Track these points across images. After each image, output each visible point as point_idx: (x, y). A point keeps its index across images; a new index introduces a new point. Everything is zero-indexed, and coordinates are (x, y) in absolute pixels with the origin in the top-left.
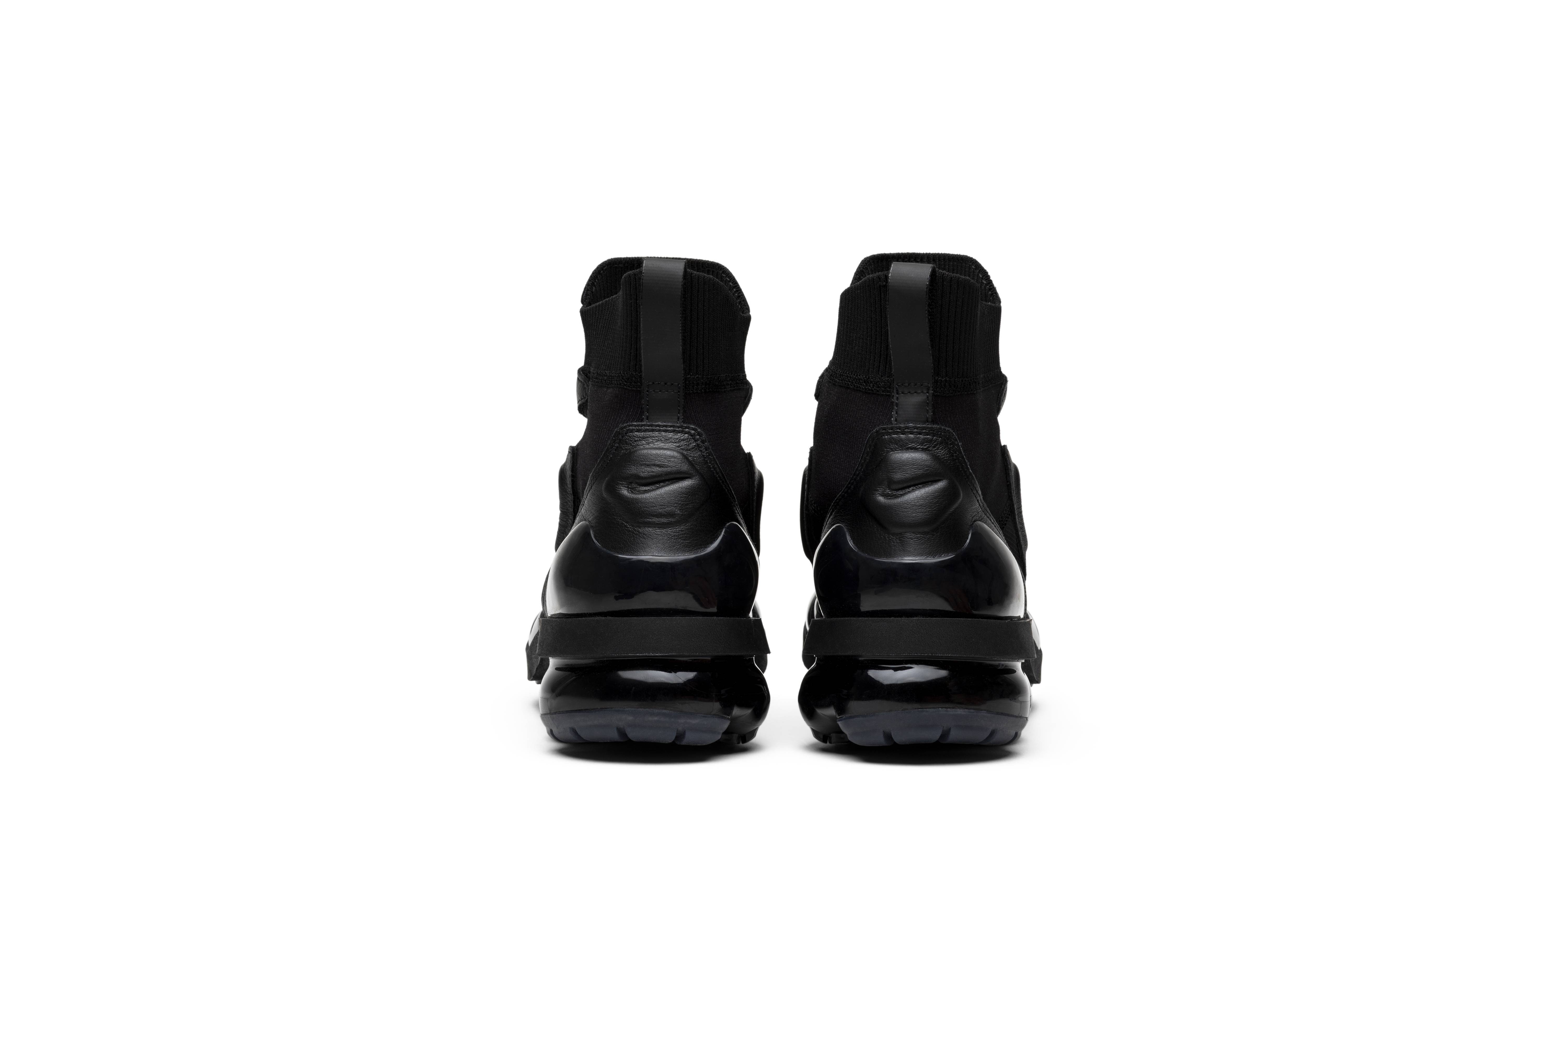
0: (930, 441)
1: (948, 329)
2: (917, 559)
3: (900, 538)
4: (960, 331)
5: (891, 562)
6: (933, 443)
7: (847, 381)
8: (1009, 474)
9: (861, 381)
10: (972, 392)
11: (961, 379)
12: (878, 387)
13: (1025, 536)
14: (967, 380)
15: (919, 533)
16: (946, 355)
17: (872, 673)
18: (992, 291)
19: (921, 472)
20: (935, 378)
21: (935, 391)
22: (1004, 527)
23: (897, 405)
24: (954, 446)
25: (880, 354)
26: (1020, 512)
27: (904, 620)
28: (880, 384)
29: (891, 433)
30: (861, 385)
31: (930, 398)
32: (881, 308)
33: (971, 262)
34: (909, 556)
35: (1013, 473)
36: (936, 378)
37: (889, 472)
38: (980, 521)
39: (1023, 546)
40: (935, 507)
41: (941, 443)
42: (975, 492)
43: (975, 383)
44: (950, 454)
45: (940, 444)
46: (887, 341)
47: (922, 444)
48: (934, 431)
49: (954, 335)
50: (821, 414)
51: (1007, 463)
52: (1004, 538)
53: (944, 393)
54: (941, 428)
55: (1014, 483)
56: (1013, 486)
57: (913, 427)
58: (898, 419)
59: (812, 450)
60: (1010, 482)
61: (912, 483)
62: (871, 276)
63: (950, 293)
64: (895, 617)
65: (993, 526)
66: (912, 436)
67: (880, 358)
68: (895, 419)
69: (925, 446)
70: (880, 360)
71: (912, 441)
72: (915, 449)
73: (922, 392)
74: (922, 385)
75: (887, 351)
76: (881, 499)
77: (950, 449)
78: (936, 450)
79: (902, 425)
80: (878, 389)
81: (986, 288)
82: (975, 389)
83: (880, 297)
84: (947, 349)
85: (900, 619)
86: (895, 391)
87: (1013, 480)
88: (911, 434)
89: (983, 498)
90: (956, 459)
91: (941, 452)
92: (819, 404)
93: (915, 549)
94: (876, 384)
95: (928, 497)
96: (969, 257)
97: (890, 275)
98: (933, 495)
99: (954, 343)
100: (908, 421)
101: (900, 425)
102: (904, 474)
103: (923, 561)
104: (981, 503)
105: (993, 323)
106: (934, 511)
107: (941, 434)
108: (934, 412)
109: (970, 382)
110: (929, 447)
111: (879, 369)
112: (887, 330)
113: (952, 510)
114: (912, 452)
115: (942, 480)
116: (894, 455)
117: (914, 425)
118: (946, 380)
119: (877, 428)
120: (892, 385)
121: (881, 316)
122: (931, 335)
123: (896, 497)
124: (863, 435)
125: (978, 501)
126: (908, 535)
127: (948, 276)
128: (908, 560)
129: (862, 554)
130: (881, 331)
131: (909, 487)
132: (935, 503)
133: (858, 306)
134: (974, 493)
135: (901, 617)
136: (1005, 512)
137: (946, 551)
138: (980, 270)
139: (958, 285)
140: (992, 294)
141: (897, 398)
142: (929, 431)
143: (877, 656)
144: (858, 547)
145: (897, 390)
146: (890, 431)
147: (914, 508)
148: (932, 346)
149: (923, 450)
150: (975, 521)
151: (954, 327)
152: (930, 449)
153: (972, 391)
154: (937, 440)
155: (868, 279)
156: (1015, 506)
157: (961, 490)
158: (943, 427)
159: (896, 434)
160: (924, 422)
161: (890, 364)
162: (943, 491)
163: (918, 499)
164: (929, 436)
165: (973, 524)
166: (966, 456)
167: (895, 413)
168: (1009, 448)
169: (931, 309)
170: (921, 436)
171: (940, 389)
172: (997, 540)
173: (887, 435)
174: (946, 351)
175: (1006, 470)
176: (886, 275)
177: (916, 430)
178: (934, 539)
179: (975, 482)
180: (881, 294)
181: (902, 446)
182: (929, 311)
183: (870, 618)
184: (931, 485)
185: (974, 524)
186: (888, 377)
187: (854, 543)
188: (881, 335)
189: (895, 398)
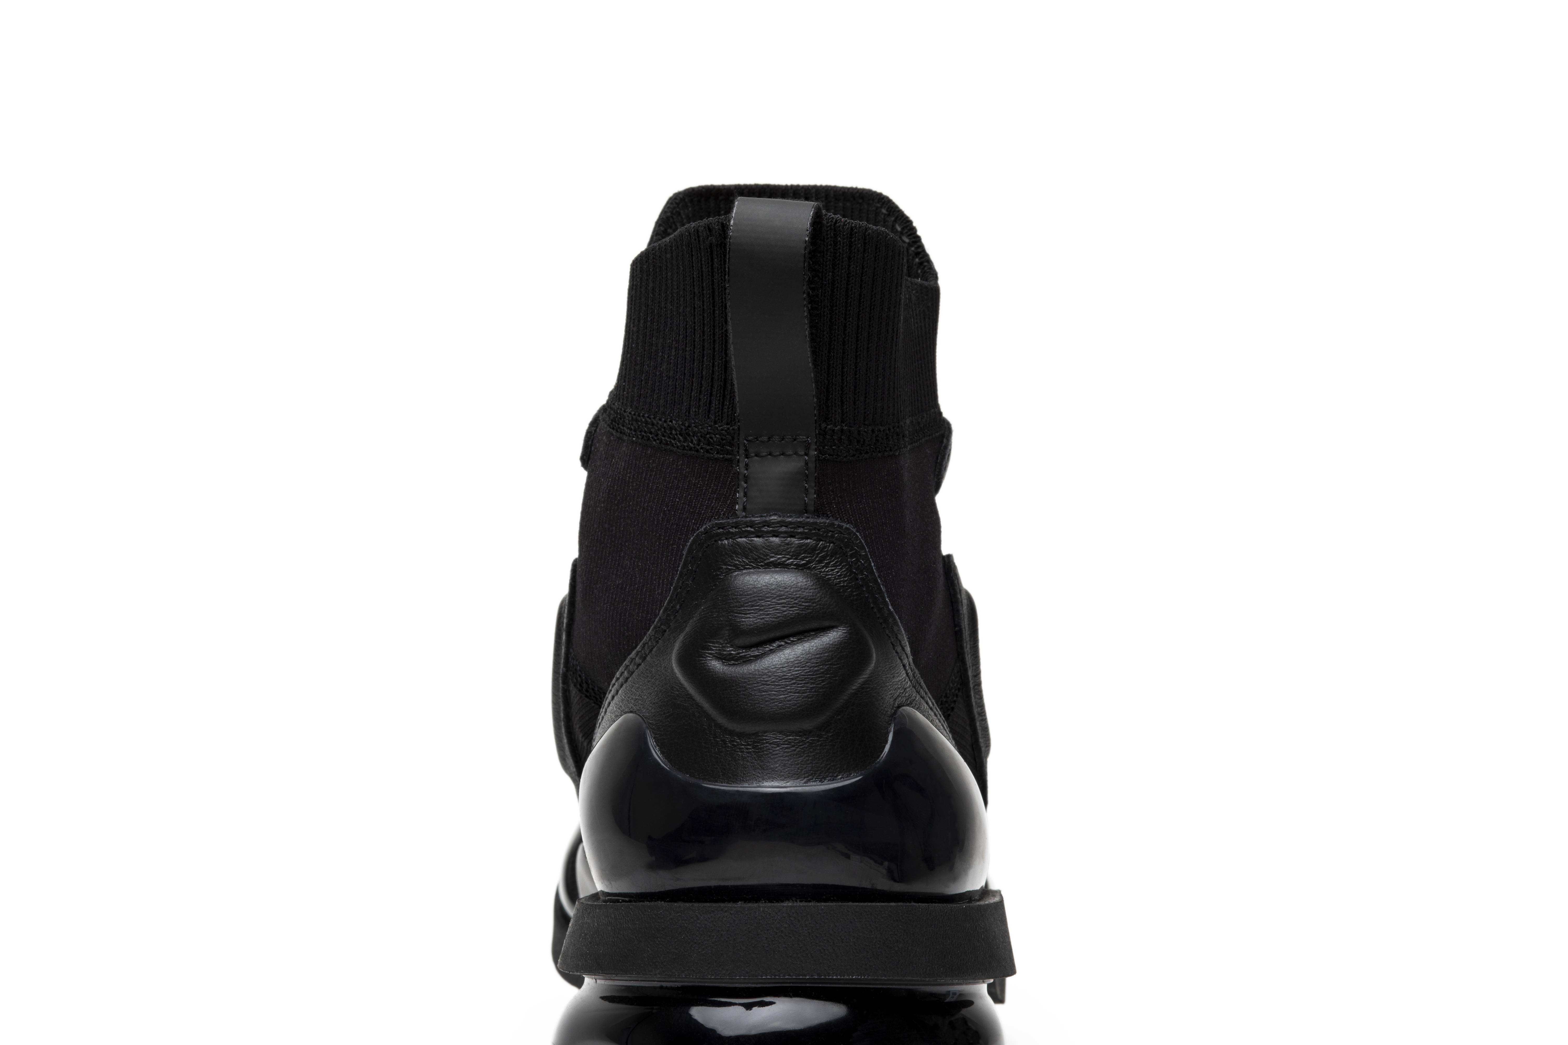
0: (812, 550)
1: (845, 330)
2: (788, 784)
3: (754, 742)
4: (869, 333)
5: (738, 791)
6: (819, 554)
7: (645, 432)
8: (958, 611)
9: (674, 432)
10: (891, 453)
11: (870, 428)
12: (709, 444)
13: (986, 729)
14: (882, 428)
15: (792, 733)
16: (843, 380)
17: (699, 1013)
18: (921, 258)
19: (795, 611)
20: (820, 425)
21: (820, 452)
22: (949, 715)
23: (746, 479)
24: (858, 560)
25: (712, 378)
26: (978, 684)
27: (763, 907)
28: (711, 438)
29: (734, 534)
30: (674, 439)
31: (812, 465)
32: (713, 288)
33: (878, 202)
34: (773, 779)
35: (964, 610)
36: (823, 425)
37: (732, 612)
38: (908, 705)
39: (983, 749)
40: (823, 681)
41: (833, 554)
42: (899, 649)
43: (898, 435)
44: (850, 575)
45: (832, 556)
46: (726, 354)
47: (796, 556)
48: (819, 530)
49: (857, 341)
50: (593, 495)
51: (954, 590)
52: (951, 736)
53: (837, 455)
54: (832, 525)
55: (967, 628)
56: (966, 634)
57: (778, 522)
58: (748, 507)
59: (575, 566)
60: (960, 626)
61: (778, 634)
62: (693, 224)
63: (849, 258)
64: (746, 900)
65: (932, 714)
66: (776, 540)
67: (712, 386)
68: (742, 507)
69: (802, 559)
70: (711, 390)
71: (777, 550)
72: (782, 566)
73: (796, 453)
74: (795, 440)
75: (725, 372)
76: (716, 665)
77: (851, 566)
78: (823, 567)
79: (757, 519)
80: (708, 448)
81: (910, 252)
82: (896, 447)
83: (712, 265)
84: (843, 368)
85: (756, 905)
86: (742, 451)
87: (965, 623)
88: (774, 536)
89: (913, 659)
90: (862, 586)
91: (834, 572)
92: (589, 477)
93: (785, 765)
94: (705, 438)
95: (808, 660)
96: (875, 192)
97: (732, 222)
98: (820, 658)
99: (856, 356)
100: (768, 511)
101: (754, 519)
102: (761, 615)
103: (799, 789)
104: (909, 671)
105: (927, 319)
106: (821, 688)
107: (833, 536)
108: (819, 493)
109: (887, 434)
110: (809, 562)
111: (710, 408)
112: (726, 331)
113: (855, 686)
114: (777, 572)
115: (836, 627)
116: (742, 578)
117: (779, 519)
118: (842, 431)
119: (707, 525)
120: (736, 440)
121: (714, 303)
122: (812, 340)
123: (747, 661)
124: (679, 539)
125: (904, 666)
126: (771, 737)
127: (845, 225)
128: (771, 786)
129: (680, 776)
130: (714, 334)
131: (771, 641)
132: (823, 673)
133: (666, 285)
134: (897, 652)
135: (757, 900)
136: (951, 685)
137: (847, 770)
138: (897, 217)
139: (865, 243)
140: (921, 264)
141: (747, 465)
142: (810, 530)
143: (711, 980)
144: (670, 761)
145: (746, 450)
146: (733, 530)
147: (783, 682)
148: (815, 362)
149: (799, 568)
150: (899, 707)
151: (858, 326)
152: (813, 565)
153: (891, 450)
154: (825, 547)
155: (688, 230)
156: (970, 673)
157: (872, 646)
158: (836, 523)
159: (745, 537)
160: (800, 513)
161: (732, 397)
162: (838, 649)
163: (790, 664)
164: (809, 541)
165: (896, 712)
166: (881, 580)
167: (742, 494)
168: (958, 561)
169: (813, 289)
170: (793, 539)
171: (831, 446)
172: (942, 744)
173: (726, 539)
174: (843, 372)
175: (952, 602)
176: (722, 224)
177: (783, 529)
178: (821, 745)
179: (899, 630)
180: (712, 260)
181: (756, 559)
182: (808, 294)
183: (696, 905)
184: (815, 636)
185: (899, 713)
186: (727, 424)
187: (662, 753)
188: (714, 341)
189: (742, 465)
